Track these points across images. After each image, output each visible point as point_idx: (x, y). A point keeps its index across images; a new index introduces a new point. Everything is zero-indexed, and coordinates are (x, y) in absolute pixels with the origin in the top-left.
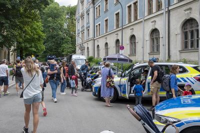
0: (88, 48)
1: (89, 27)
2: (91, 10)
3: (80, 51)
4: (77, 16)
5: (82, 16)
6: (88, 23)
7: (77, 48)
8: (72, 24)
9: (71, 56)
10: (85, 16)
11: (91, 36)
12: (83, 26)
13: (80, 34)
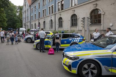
0: (28, 25)
1: (28, 16)
2: (29, 9)
3: (24, 26)
4: (23, 11)
5: (25, 11)
6: (28, 15)
7: (23, 25)
8: (21, 14)
9: (19, 29)
10: (26, 12)
11: (29, 20)
12: (26, 16)
13: (25, 19)
